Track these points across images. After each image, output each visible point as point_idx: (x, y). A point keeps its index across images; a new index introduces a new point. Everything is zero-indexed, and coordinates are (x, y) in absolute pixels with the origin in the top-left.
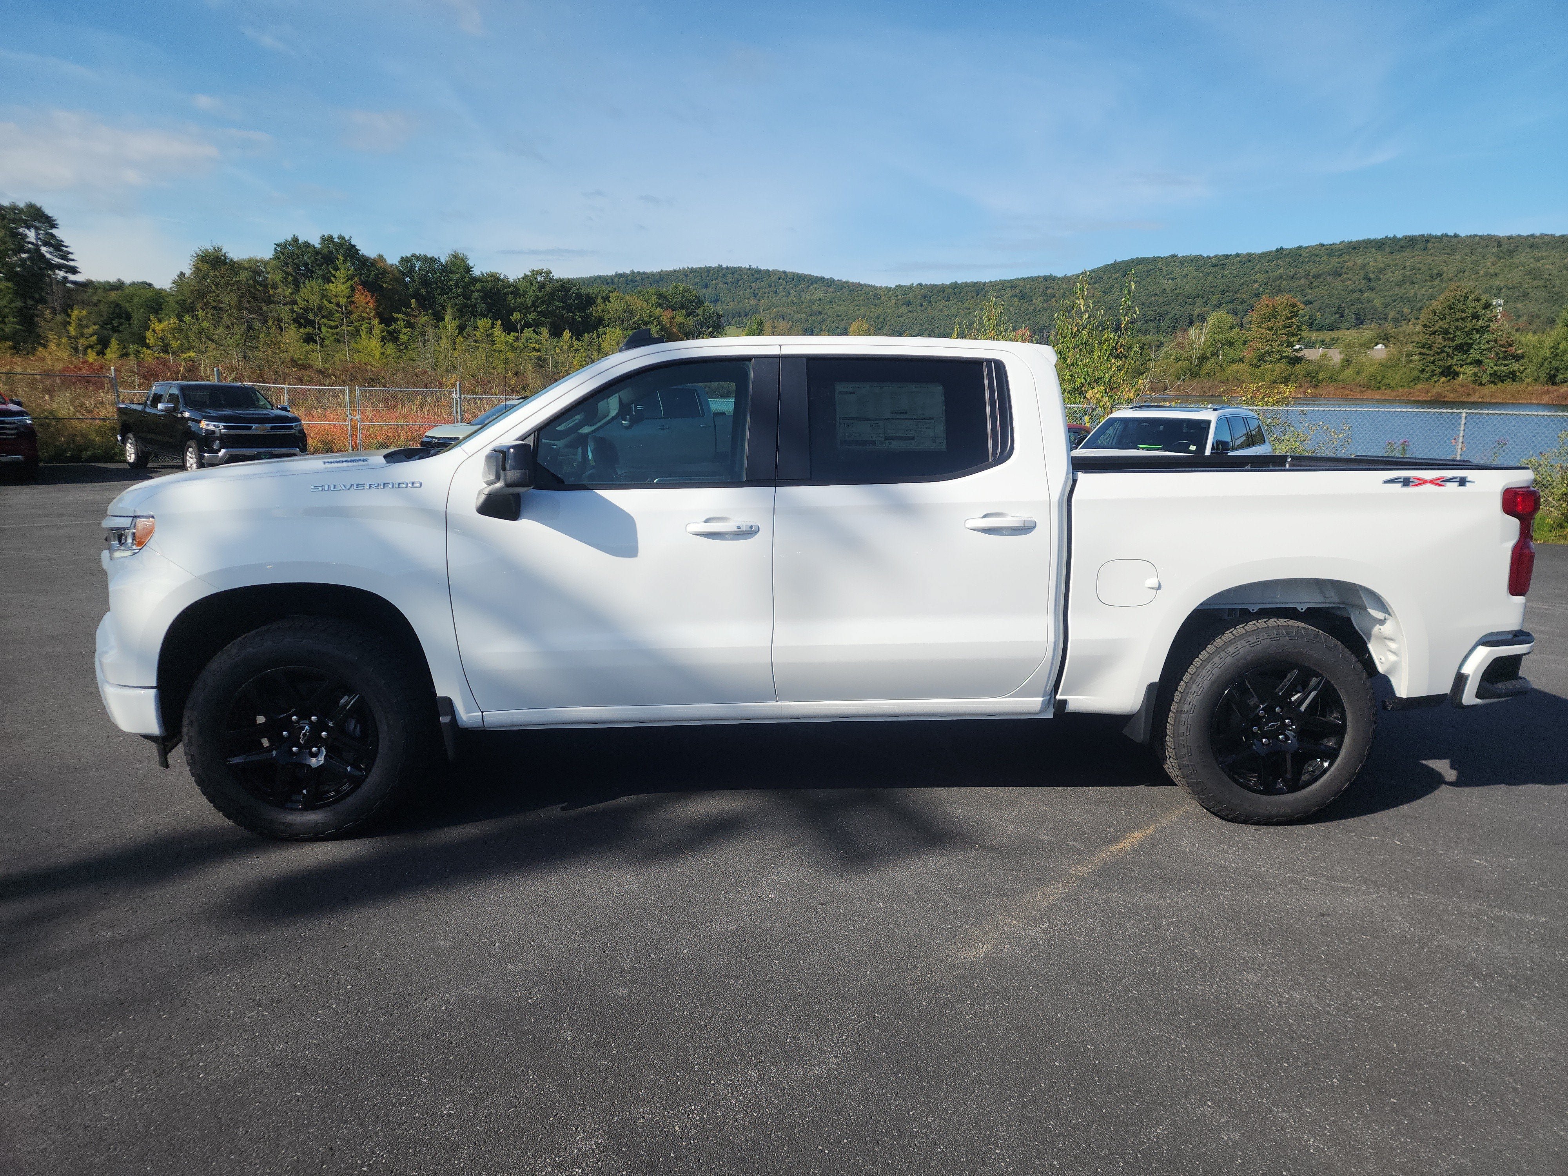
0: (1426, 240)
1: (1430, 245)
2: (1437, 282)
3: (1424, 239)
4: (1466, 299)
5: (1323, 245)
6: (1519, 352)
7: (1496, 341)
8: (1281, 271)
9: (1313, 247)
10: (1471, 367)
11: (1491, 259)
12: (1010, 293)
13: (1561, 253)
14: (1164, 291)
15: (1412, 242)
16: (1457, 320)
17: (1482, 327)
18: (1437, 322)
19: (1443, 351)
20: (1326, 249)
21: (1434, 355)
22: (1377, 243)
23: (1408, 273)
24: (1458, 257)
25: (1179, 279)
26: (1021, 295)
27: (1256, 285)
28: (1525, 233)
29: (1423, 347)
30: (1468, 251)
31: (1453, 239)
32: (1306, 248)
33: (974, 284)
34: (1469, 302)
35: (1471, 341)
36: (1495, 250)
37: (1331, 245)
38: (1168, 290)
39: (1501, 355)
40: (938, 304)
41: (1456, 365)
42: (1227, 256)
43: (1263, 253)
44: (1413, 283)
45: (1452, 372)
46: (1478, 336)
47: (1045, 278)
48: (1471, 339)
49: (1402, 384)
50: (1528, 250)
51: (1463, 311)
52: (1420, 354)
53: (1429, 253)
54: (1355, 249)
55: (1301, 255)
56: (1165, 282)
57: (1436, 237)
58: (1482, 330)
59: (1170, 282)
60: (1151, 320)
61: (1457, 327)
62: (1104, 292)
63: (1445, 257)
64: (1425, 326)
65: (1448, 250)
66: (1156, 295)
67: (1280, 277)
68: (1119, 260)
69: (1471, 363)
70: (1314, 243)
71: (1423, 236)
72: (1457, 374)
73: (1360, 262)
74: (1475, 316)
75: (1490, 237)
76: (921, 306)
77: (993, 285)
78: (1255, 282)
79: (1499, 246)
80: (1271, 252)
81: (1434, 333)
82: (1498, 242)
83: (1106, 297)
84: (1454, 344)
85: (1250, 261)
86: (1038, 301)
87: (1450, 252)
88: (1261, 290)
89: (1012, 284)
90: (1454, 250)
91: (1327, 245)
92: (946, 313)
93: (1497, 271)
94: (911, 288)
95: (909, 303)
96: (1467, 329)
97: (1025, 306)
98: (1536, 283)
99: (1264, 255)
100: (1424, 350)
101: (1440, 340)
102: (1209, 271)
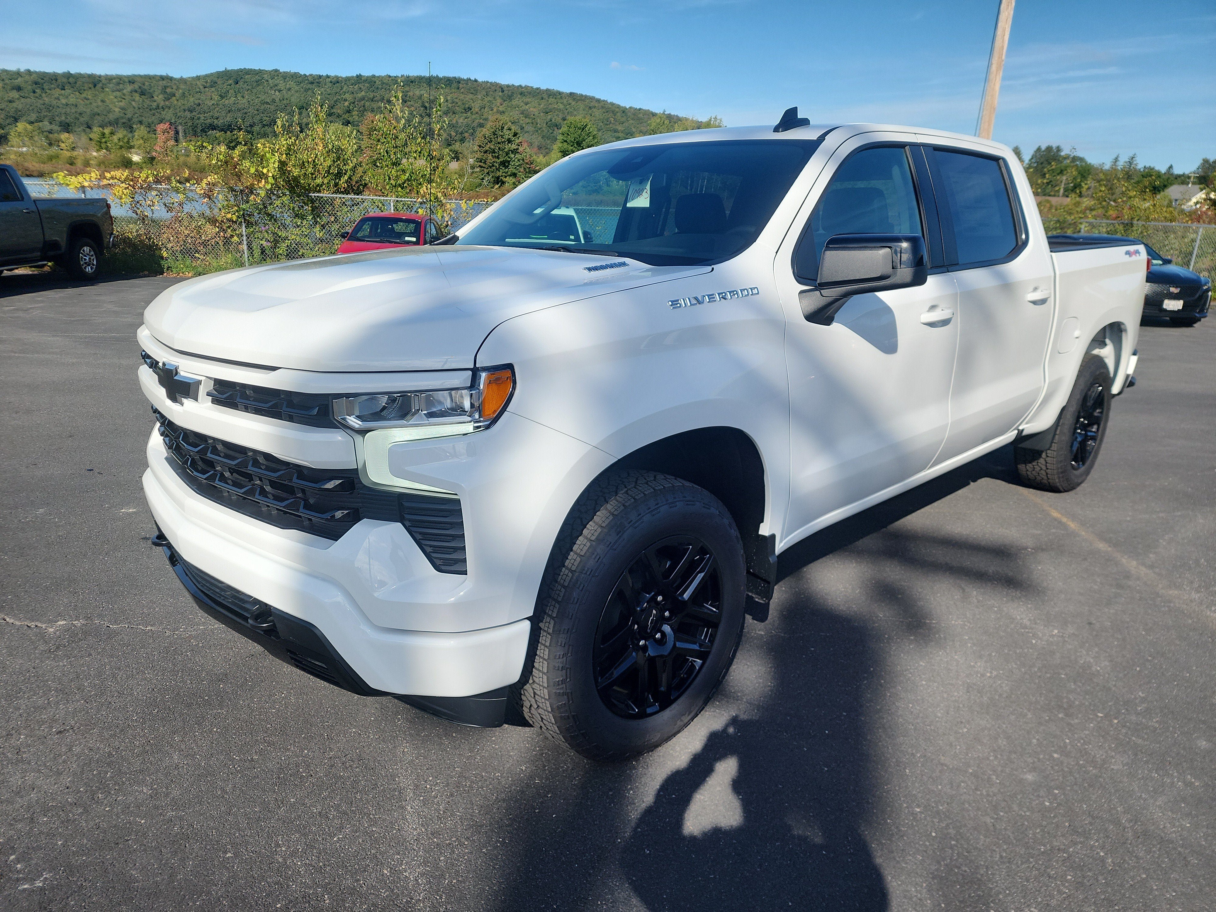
0: (458, 81)
1: (461, 86)
2: (469, 114)
3: (457, 81)
4: (503, 128)
5: (390, 76)
6: (537, 168)
7: (523, 160)
8: (363, 93)
9: (383, 77)
10: (511, 178)
11: (499, 101)
12: (129, 88)
13: (538, 100)
14: (274, 101)
15: (451, 82)
16: (499, 143)
17: (514, 149)
18: (487, 143)
19: (493, 166)
20: (392, 80)
21: (488, 168)
22: (427, 79)
23: (450, 105)
24: (479, 97)
25: (284, 91)
26: (140, 90)
27: (347, 104)
28: (517, 84)
29: (481, 162)
30: (484, 93)
31: (475, 83)
32: (379, 77)
33: (91, 76)
34: (505, 131)
35: (509, 159)
36: (500, 94)
37: (395, 77)
38: (277, 100)
39: (527, 170)
40: (53, 92)
41: (502, 176)
42: (320, 77)
43: (347, 77)
44: (454, 113)
45: (500, 181)
46: (513, 156)
47: (162, 78)
48: (509, 158)
49: (471, 188)
50: (519, 96)
51: (502, 136)
52: (480, 166)
53: (461, 91)
54: (412, 82)
55: (375, 82)
56: (273, 92)
57: (464, 80)
58: (515, 151)
59: (277, 93)
60: (267, 125)
61: (499, 148)
62: (221, 96)
63: (471, 96)
64: (480, 146)
65: (472, 91)
66: (267, 103)
67: (363, 99)
68: (229, 68)
69: (510, 176)
70: (383, 74)
71: (455, 78)
72: (503, 183)
73: (417, 93)
74: (509, 141)
75: (496, 85)
76: (34, 92)
77: (110, 79)
78: (346, 100)
79: (503, 91)
80: (353, 77)
81: (486, 152)
82: (502, 88)
83: (223, 100)
84: (499, 161)
85: (338, 82)
86: (159, 98)
87: (474, 92)
88: (351, 107)
89: (132, 80)
90: (475, 92)
91: (392, 77)
92: (64, 101)
93: (504, 109)
94: (18, 74)
95: (19, 89)
96: (506, 150)
97: (148, 102)
98: (527, 120)
99: (348, 79)
100: (482, 164)
101: (491, 157)
102: (307, 87)
